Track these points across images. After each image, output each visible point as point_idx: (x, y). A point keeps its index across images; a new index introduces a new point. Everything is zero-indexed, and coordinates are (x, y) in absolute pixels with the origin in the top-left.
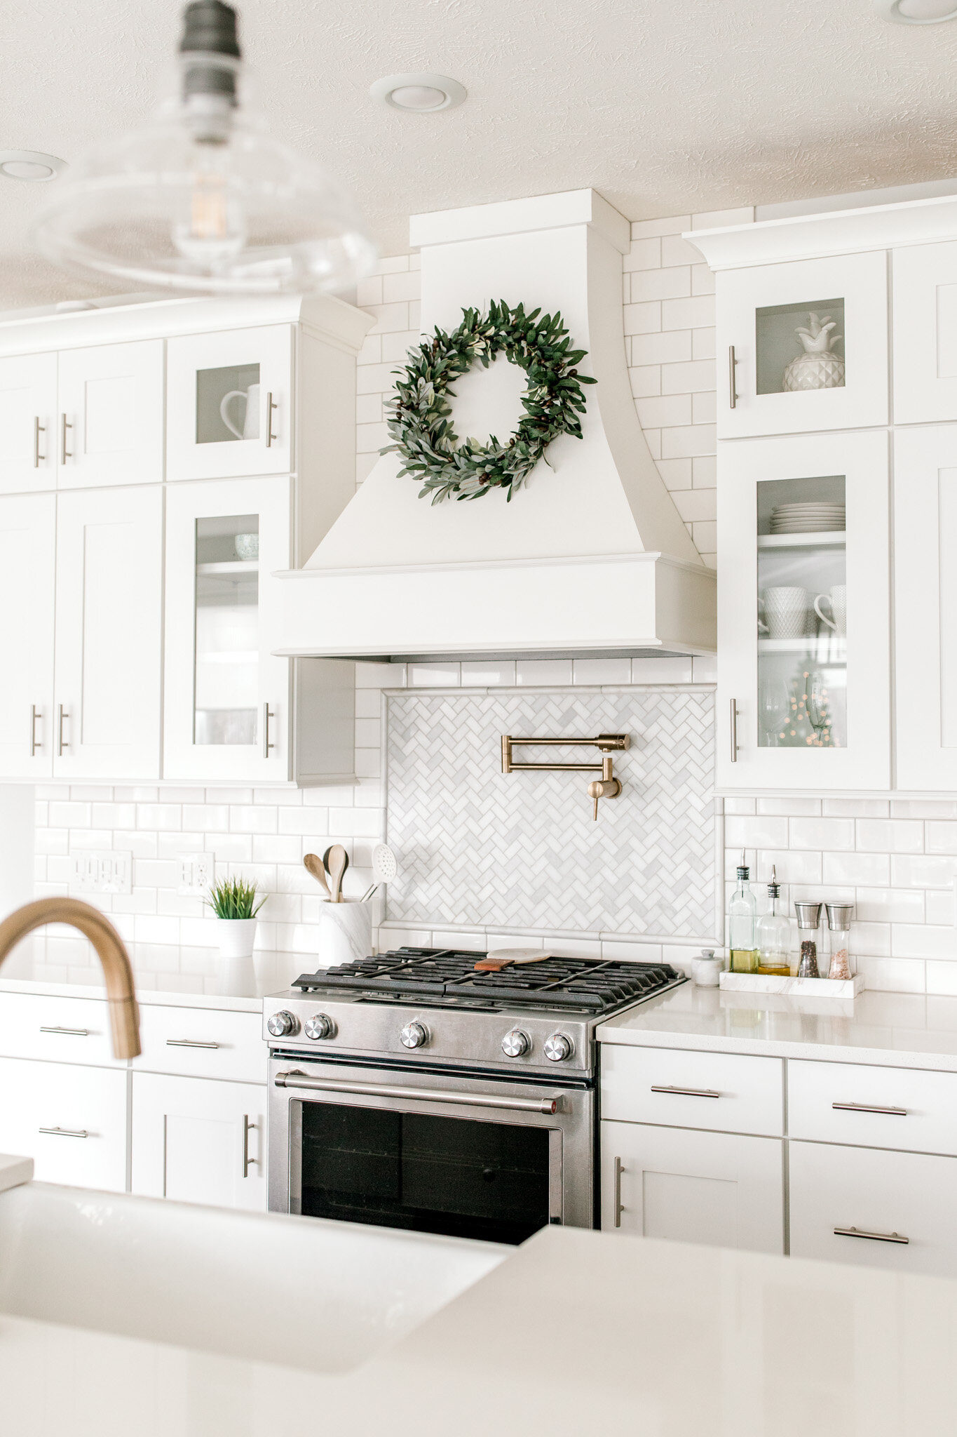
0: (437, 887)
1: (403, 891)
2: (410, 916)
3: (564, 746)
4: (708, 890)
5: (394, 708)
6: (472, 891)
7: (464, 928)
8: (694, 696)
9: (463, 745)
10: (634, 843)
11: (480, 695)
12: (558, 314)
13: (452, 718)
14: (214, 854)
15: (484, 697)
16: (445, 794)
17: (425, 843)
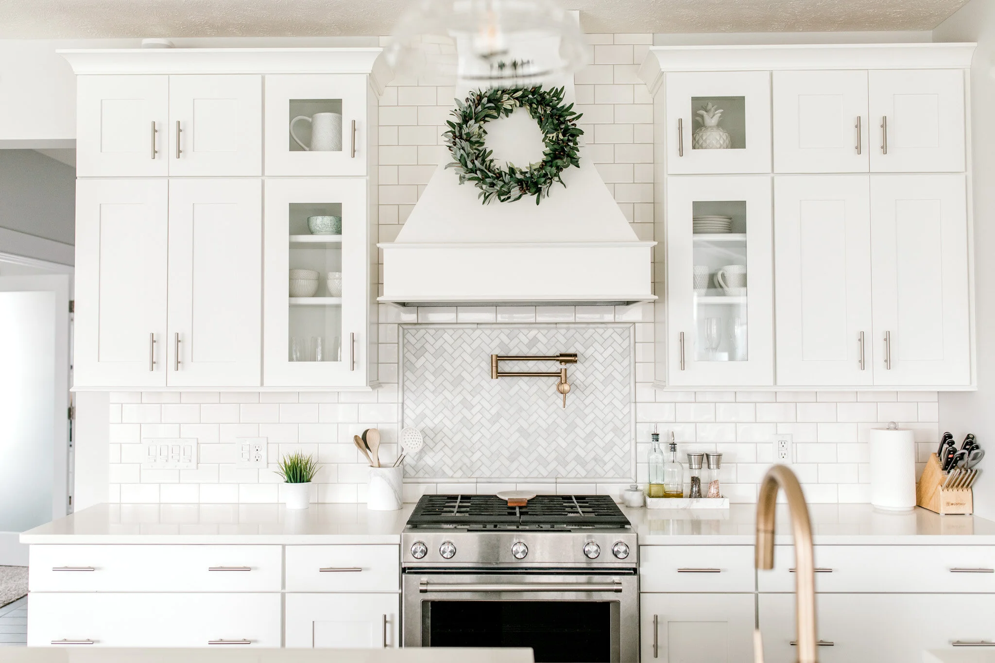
0: (441, 454)
1: (416, 458)
2: (421, 474)
3: (530, 361)
4: (627, 448)
5: (408, 336)
6: (467, 456)
7: (461, 480)
8: (616, 330)
9: (459, 361)
10: (578, 421)
11: (472, 329)
12: (563, 88)
13: (451, 343)
14: (267, 438)
15: (474, 330)
16: (446, 393)
17: (432, 426)
